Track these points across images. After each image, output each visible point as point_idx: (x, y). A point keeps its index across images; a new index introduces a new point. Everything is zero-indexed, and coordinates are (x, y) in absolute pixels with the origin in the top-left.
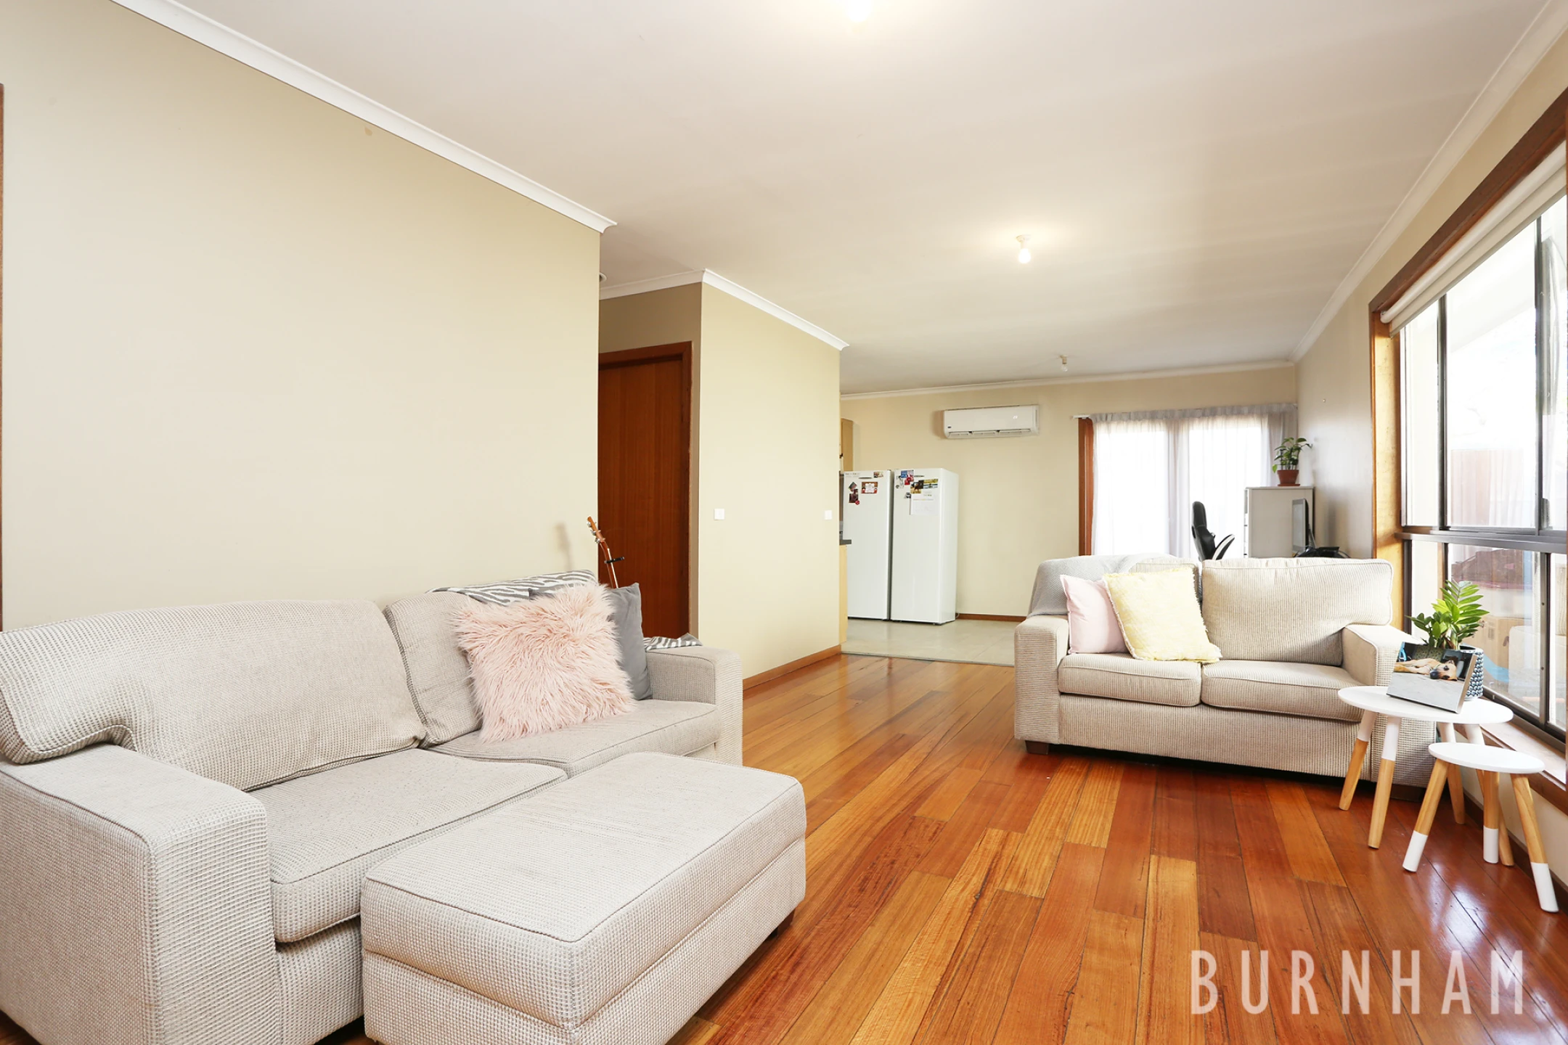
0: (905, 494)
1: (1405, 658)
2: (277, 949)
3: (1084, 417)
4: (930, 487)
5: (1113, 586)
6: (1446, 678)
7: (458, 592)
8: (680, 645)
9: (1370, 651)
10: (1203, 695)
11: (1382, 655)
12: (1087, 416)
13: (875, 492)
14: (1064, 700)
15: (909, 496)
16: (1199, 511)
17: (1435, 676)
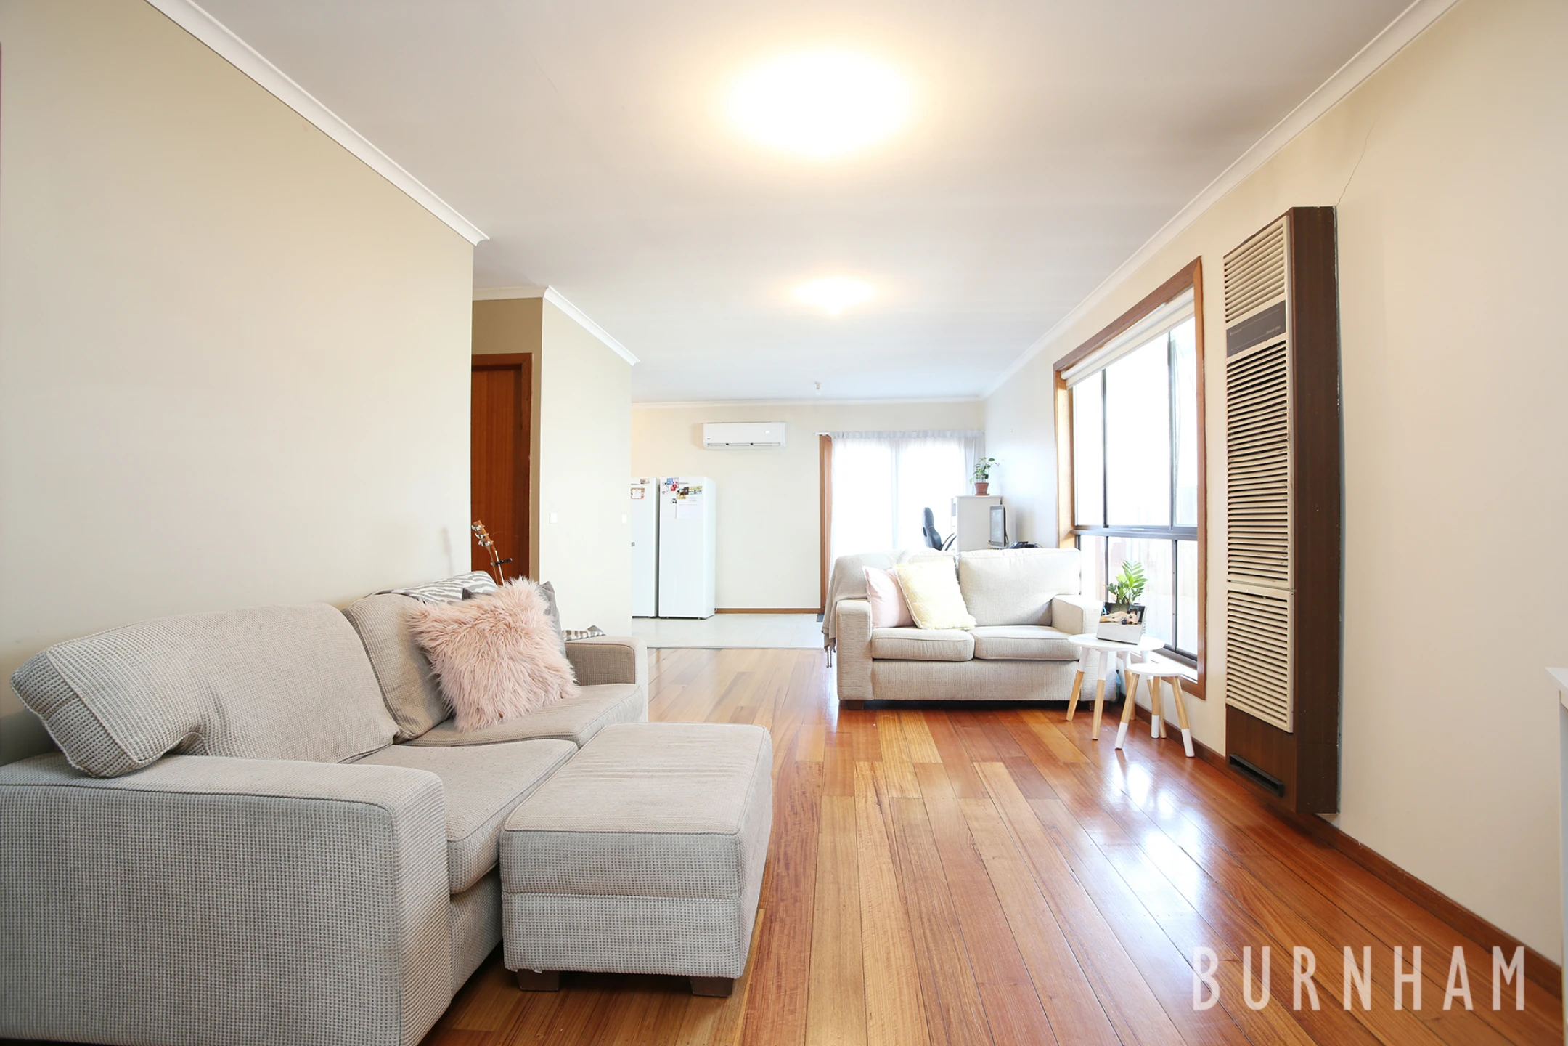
0: (671, 500)
1: (1105, 613)
2: (451, 900)
3: (824, 434)
4: (695, 493)
5: (901, 574)
6: (1131, 623)
7: (402, 594)
8: (590, 636)
9: (1079, 613)
10: (976, 652)
11: (1087, 613)
12: (827, 433)
13: (642, 497)
14: (877, 664)
15: (675, 501)
16: (928, 515)
17: (1125, 622)
